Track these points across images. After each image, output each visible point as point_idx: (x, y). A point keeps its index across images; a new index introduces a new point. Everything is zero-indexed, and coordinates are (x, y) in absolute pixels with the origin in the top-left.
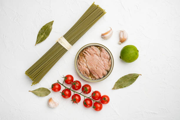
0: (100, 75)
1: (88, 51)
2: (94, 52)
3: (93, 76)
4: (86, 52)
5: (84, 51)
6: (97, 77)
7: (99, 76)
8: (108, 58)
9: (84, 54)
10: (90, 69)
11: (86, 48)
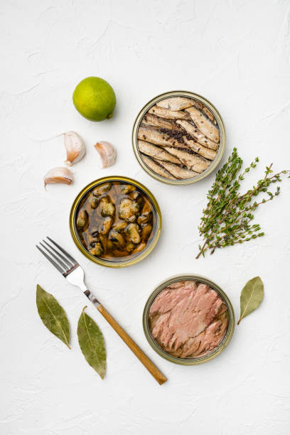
0: (213, 298)
1: (168, 342)
2: (166, 329)
3: (218, 313)
4: (171, 344)
5: (170, 349)
6: (219, 302)
7: (216, 300)
8: (169, 292)
9: (176, 347)
10: (205, 325)
11: (162, 347)
